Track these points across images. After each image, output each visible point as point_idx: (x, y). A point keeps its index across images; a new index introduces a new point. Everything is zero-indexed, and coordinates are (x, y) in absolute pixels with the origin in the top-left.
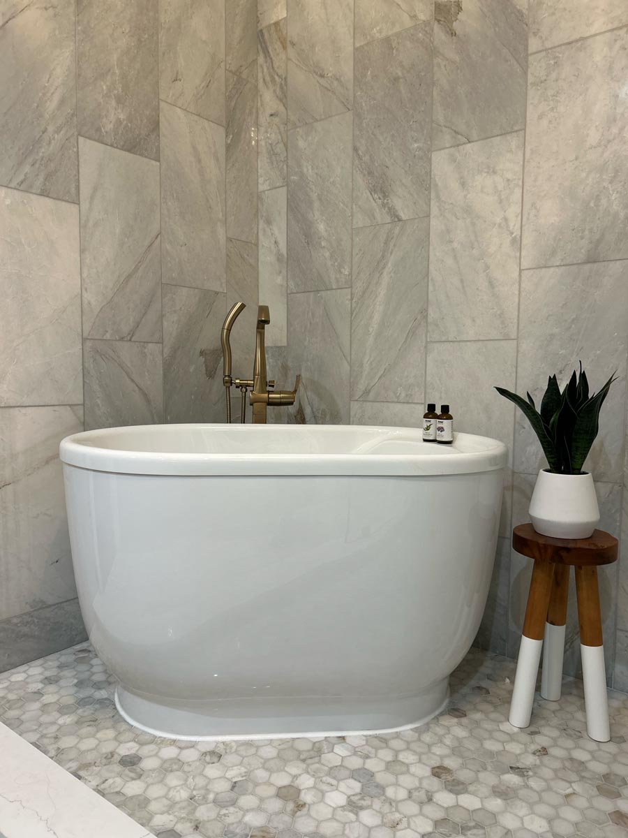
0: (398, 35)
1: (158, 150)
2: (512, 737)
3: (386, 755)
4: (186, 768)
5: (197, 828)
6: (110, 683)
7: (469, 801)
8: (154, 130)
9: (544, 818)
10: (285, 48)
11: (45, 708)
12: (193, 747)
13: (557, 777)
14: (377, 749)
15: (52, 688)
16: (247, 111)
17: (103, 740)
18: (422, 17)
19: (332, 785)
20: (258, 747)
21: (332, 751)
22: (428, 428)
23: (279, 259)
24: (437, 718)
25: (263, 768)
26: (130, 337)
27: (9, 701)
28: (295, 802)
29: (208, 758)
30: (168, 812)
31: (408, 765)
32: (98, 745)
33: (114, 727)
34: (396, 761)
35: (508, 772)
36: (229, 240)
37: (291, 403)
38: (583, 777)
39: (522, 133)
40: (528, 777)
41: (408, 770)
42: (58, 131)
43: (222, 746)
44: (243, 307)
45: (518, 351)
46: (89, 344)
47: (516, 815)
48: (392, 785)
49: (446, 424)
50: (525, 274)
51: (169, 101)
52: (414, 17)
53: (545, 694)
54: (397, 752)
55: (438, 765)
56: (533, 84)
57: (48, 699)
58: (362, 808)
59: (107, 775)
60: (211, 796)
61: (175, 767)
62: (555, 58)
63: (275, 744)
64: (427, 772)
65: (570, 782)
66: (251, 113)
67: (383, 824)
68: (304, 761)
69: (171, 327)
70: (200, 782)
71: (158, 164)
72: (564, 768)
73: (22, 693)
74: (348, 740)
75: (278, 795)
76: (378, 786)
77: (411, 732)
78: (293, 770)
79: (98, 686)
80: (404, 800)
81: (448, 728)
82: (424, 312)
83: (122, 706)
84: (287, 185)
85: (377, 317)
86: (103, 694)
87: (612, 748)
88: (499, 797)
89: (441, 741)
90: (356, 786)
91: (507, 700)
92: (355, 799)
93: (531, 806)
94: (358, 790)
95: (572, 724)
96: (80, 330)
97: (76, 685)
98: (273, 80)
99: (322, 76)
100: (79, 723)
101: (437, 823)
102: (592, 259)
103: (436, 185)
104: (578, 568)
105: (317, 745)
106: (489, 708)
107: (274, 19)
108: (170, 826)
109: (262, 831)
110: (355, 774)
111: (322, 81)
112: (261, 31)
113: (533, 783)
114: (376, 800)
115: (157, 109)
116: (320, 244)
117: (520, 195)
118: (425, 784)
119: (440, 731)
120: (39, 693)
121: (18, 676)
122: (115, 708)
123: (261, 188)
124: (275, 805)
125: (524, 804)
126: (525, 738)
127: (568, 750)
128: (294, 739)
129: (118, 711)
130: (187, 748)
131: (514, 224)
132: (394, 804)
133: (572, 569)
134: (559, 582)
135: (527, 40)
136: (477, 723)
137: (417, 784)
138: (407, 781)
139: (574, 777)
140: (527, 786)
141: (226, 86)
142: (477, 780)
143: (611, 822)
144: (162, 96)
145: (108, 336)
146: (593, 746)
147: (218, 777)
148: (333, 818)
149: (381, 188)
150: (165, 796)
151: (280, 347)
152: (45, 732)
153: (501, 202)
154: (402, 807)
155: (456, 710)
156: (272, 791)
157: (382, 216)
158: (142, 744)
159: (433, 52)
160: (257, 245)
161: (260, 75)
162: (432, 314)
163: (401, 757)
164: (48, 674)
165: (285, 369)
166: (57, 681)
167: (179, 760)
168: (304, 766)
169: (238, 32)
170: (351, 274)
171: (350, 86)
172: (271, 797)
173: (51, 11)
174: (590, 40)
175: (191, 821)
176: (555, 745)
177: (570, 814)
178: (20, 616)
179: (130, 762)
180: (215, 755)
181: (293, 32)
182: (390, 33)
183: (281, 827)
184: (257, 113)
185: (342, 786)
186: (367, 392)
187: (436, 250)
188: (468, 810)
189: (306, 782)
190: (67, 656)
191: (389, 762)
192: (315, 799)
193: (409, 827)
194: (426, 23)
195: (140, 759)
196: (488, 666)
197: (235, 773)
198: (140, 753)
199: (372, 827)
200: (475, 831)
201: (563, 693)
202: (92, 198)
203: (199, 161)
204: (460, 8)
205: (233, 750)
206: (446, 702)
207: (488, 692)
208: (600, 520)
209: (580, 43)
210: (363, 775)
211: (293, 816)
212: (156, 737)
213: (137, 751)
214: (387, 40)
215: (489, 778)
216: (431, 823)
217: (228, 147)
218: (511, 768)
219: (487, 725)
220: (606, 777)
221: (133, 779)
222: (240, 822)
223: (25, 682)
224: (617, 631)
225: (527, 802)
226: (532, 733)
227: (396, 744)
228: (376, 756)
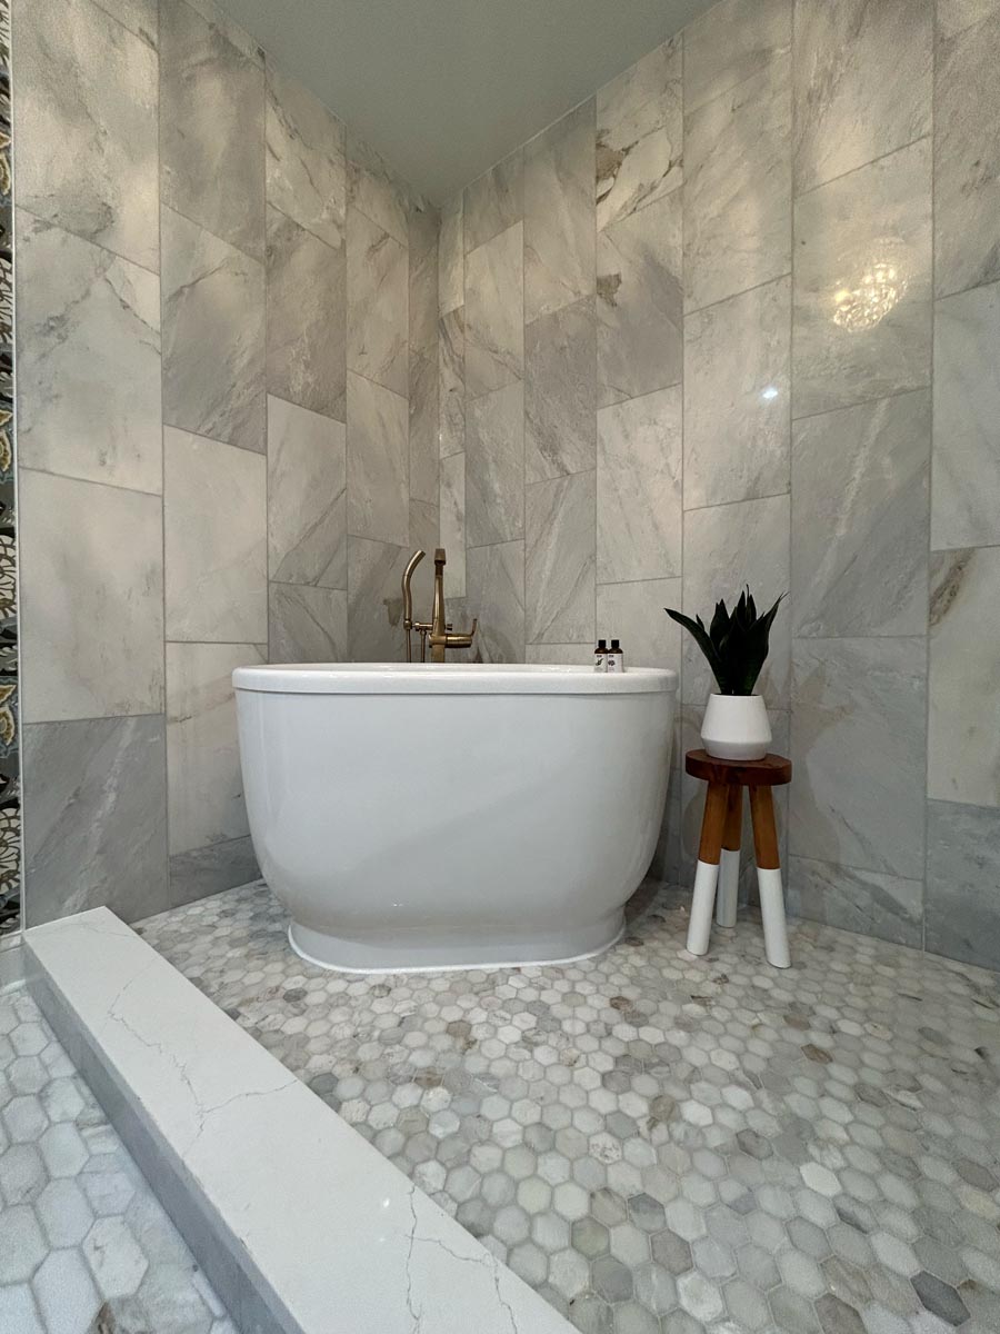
0: (563, 310)
1: (345, 413)
2: (691, 965)
3: (563, 986)
4: (353, 1003)
5: (357, 1070)
6: (285, 916)
7: (651, 1035)
8: (341, 395)
9: (734, 1052)
10: (462, 331)
11: (216, 941)
12: (362, 980)
13: (741, 1006)
14: (553, 980)
15: (227, 921)
16: (429, 387)
17: (272, 973)
18: (585, 292)
19: (505, 1020)
20: (430, 980)
21: (507, 983)
22: (599, 663)
23: (459, 519)
24: (613, 947)
25: (434, 1001)
26: (315, 582)
27: (181, 934)
28: (466, 1038)
29: (377, 992)
30: (327, 1052)
31: (585, 997)
32: (263, 979)
33: (284, 960)
34: (573, 992)
35: (690, 1002)
36: (412, 500)
37: (469, 646)
38: (768, 1006)
39: (680, 386)
40: (711, 1007)
41: (586, 1002)
42: (248, 386)
43: (392, 979)
44: (422, 555)
45: (683, 588)
46: (274, 587)
47: (702, 1050)
48: (570, 1018)
49: (616, 657)
50: (686, 515)
51: (356, 370)
52: (577, 293)
53: (720, 921)
54: (573, 983)
55: (616, 995)
56: (690, 341)
57: (220, 932)
58: (537, 1044)
59: (267, 1012)
60: (376, 1034)
61: (341, 1001)
62: (708, 316)
63: (448, 976)
64: (606, 1003)
65: (755, 1012)
66: (432, 389)
67: (559, 1063)
68: (477, 994)
69: (356, 575)
70: (366, 1018)
71: (344, 425)
72: (747, 996)
73: (195, 926)
74: (523, 971)
75: (447, 1031)
76: (554, 1019)
77: (588, 962)
78: (465, 1004)
79: (273, 919)
80: (582, 1034)
81: (626, 958)
82: (593, 558)
83: (294, 939)
84: (465, 451)
85: (549, 565)
86: (277, 927)
87: (793, 974)
88: (681, 1028)
89: (618, 971)
90: (529, 1020)
91: (684, 927)
92: (529, 1034)
93: (717, 1038)
94: (533, 1025)
95: (750, 950)
96: (265, 573)
97: (251, 918)
98: (453, 360)
99: (496, 352)
100: (248, 956)
101: (617, 1060)
102: (751, 496)
103: (602, 440)
104: (753, 790)
105: (491, 977)
106: (666, 936)
107: (453, 307)
108: (326, 1069)
109: (429, 1073)
110: (530, 1007)
111: (495, 356)
112: (442, 319)
113: (716, 1012)
114: (552, 1035)
115: (344, 376)
116: (495, 501)
117: (680, 442)
118: (604, 1016)
119: (619, 961)
120: (213, 926)
121: (195, 910)
122: (288, 941)
123: (442, 456)
124: (445, 1042)
125: (709, 1037)
126: (704, 965)
127: (750, 977)
128: (467, 971)
129: (290, 945)
130: (356, 981)
131: (676, 470)
132: (571, 1040)
133: (746, 789)
134: (732, 807)
135: (682, 302)
136: (655, 951)
137: (595, 1016)
138: (585, 1014)
139: (759, 1006)
140: (710, 1017)
141: (410, 363)
142: (657, 1011)
143: (805, 1058)
144: (349, 366)
145: (293, 580)
146: (774, 973)
147: (386, 1013)
148: (506, 1056)
149: (551, 447)
150: (327, 1034)
151: (460, 598)
152: (211, 965)
153: (662, 449)
154: (579, 1042)
155: (634, 939)
156: (442, 1027)
157: (551, 472)
158: (310, 978)
159: (595, 322)
160: (438, 506)
161: (441, 357)
162: (600, 559)
163: (579, 988)
164: (226, 907)
165: (464, 617)
166: (233, 914)
167: (347, 994)
168: (477, 999)
169: (421, 318)
170: (524, 526)
171: (522, 359)
172: (439, 1033)
173: (241, 277)
174: (742, 297)
175: (351, 1062)
176: (736, 972)
177: (759, 1048)
178: (201, 849)
179: (295, 997)
180: (385, 989)
181: (469, 316)
182: (556, 309)
183: (448, 1067)
184: (438, 389)
185: (517, 1019)
186: (541, 635)
187: (603, 499)
188: (651, 1045)
189: (478, 1016)
190: (246, 890)
191: (566, 994)
192: (487, 1036)
193: (587, 1064)
194: (589, 298)
195: (306, 993)
196: (662, 895)
197: (403, 1008)
198: (306, 988)
199: (548, 1066)
200: (659, 1069)
201: (738, 920)
202: (279, 451)
203: (384, 426)
204: (620, 281)
205: (405, 982)
206: (622, 932)
207: (664, 921)
208: (772, 743)
209: (731, 301)
210: (540, 1009)
211: (464, 1054)
212: (325, 970)
213: (304, 985)
214: (554, 316)
215: (670, 1008)
216: (611, 1060)
217: (411, 417)
218: (693, 997)
219: (664, 953)
220: (792, 1005)
221: (296, 1015)
222: (405, 1062)
223: (201, 916)
224: (790, 858)
225: (711, 1034)
226: (711, 960)
227: (573, 974)
228: (552, 987)
